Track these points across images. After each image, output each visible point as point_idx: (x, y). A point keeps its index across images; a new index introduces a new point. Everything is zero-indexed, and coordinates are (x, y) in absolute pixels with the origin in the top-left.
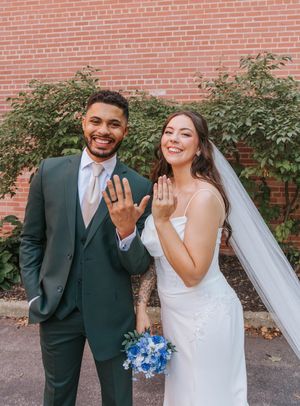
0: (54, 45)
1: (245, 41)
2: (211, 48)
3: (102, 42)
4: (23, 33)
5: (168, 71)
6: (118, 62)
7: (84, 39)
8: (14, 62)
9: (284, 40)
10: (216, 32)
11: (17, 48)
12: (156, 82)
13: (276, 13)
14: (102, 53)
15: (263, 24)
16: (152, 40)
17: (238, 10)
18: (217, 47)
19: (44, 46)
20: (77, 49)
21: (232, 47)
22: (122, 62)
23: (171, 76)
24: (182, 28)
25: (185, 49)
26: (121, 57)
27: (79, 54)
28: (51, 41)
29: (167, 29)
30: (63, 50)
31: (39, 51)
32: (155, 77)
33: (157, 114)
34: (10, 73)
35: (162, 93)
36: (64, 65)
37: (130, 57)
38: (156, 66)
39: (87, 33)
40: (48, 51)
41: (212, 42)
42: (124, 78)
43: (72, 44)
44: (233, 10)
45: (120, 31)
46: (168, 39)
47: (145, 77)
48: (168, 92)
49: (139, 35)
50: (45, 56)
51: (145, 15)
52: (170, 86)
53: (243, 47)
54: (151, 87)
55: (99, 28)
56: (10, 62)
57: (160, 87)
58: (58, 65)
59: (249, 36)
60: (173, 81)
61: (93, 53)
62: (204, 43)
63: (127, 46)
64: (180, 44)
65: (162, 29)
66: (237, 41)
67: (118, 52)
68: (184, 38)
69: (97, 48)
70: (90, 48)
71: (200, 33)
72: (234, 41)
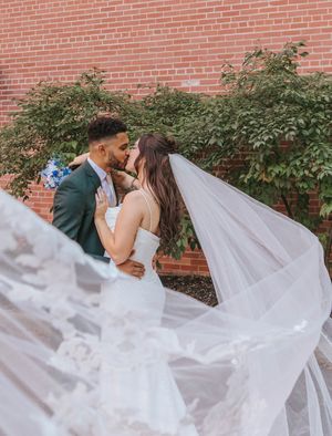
1: (290, 20)
2: (250, 30)
3: (129, 29)
4: (47, 21)
5: (201, 58)
6: (146, 50)
7: (110, 25)
8: (38, 53)
10: (256, 11)
11: (41, 37)
12: (188, 71)
14: (130, 40)
16: (184, 24)
18: (257, 29)
19: (69, 35)
20: (103, 37)
21: (274, 28)
22: (151, 50)
23: (205, 64)
24: (217, 9)
25: (221, 32)
26: (149, 44)
27: (105, 42)
28: (76, 29)
29: (200, 11)
30: (88, 38)
31: (64, 41)
32: (187, 65)
34: (33, 64)
35: (196, 83)
36: (89, 55)
37: (159, 44)
38: (188, 53)
39: (114, 20)
40: (72, 40)
41: (251, 24)
42: (154, 67)
43: (98, 32)
45: (150, 16)
46: (201, 22)
47: (176, 66)
48: (202, 83)
49: (169, 19)
50: (70, 46)
52: (204, 76)
53: (288, 27)
54: (186, 78)
55: (126, 13)
56: (34, 54)
57: (193, 77)
58: (83, 56)
59: (293, 14)
60: (207, 70)
61: (120, 41)
62: (241, 25)
63: (156, 32)
64: (216, 27)
65: (195, 11)
66: (280, 21)
67: (147, 39)
68: (219, 21)
69: (124, 35)
70: (117, 36)
71: (237, 13)
72: (277, 22)
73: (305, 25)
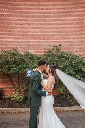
0: (2, 37)
1: (55, 38)
2: (46, 40)
3: (16, 37)
5: (34, 46)
6: (20, 43)
7: (11, 36)
9: (65, 38)
10: (47, 36)
12: (31, 48)
13: (63, 31)
15: (59, 34)
16: (30, 37)
17: (53, 30)
18: (47, 40)
20: (9, 39)
21: (51, 40)
22: (22, 43)
23: (35, 47)
24: (38, 34)
25: (39, 40)
27: (9, 40)
29: (34, 34)
30: (5, 39)
32: (31, 47)
33: (32, 58)
35: (33, 51)
36: (5, 43)
37: (24, 41)
38: (31, 44)
39: (12, 34)
41: (46, 38)
42: (22, 47)
43: (8, 37)
44: (52, 30)
45: (21, 34)
46: (34, 37)
47: (28, 47)
48: (34, 51)
49: (26, 36)
51: (28, 30)
52: (35, 50)
53: (54, 40)
54: (30, 50)
55: (15, 33)
57: (32, 50)
58: (3, 43)
59: (56, 37)
60: (35, 48)
61: (13, 40)
62: (44, 38)
63: (23, 38)
64: (38, 38)
65: (33, 34)
66: (53, 38)
67: (21, 40)
68: (39, 37)
69: (15, 39)
70: (12, 39)
71: (43, 36)
72: (52, 38)
73: (58, 40)
